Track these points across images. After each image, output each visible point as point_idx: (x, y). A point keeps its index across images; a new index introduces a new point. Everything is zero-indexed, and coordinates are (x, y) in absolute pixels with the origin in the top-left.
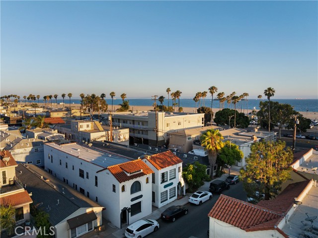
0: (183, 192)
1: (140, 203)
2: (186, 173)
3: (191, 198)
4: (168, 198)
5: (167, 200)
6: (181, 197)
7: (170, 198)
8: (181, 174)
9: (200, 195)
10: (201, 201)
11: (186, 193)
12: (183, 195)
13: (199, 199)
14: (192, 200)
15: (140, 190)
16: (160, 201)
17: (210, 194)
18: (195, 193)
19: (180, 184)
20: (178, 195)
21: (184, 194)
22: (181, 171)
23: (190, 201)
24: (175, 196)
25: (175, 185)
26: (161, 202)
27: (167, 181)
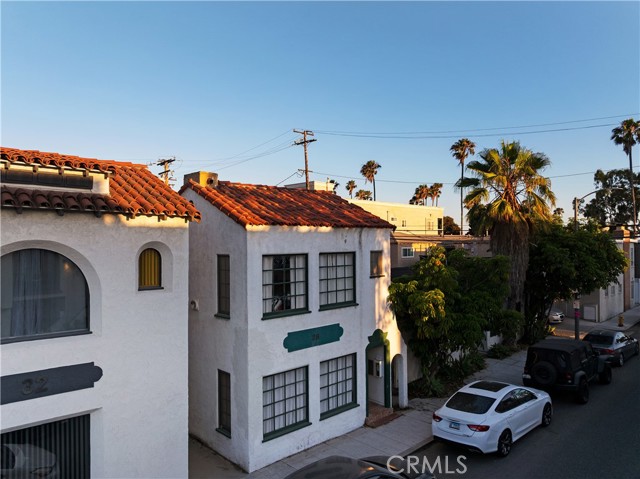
0: (396, 393)
1: (79, 426)
2: (412, 285)
3: (445, 411)
4: (314, 415)
5: (306, 422)
6: (384, 411)
7: (324, 416)
8: (383, 291)
9: (499, 396)
10: (507, 433)
11: (411, 396)
12: (397, 407)
13: (492, 418)
14: (455, 424)
15: (81, 325)
16: (256, 430)
17: (543, 397)
18: (466, 389)
19: (377, 341)
20: (370, 404)
21: (404, 400)
22: (386, 275)
23: (441, 430)
24: (354, 404)
25: (354, 343)
26: (267, 437)
27: (306, 310)
